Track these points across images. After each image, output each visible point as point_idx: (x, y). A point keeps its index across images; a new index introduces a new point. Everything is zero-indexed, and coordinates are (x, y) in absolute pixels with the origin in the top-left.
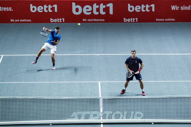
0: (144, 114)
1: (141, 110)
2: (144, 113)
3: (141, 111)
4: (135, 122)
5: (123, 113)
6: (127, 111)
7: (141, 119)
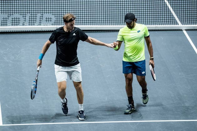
0: (56, 18)
1: (52, 11)
2: (56, 16)
3: (52, 14)
4: (43, 29)
5: (24, 16)
6: (31, 13)
7: (53, 25)
